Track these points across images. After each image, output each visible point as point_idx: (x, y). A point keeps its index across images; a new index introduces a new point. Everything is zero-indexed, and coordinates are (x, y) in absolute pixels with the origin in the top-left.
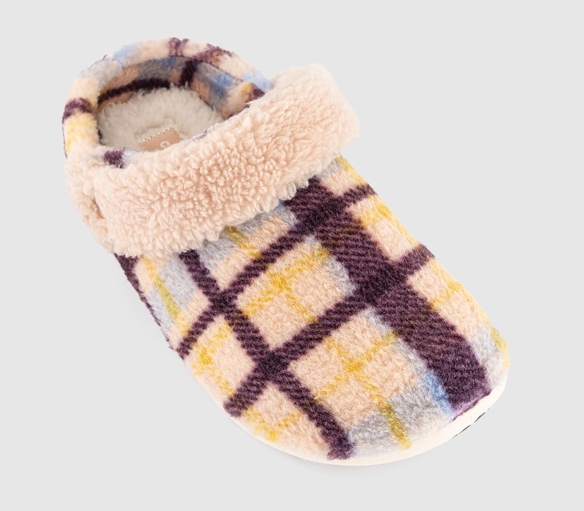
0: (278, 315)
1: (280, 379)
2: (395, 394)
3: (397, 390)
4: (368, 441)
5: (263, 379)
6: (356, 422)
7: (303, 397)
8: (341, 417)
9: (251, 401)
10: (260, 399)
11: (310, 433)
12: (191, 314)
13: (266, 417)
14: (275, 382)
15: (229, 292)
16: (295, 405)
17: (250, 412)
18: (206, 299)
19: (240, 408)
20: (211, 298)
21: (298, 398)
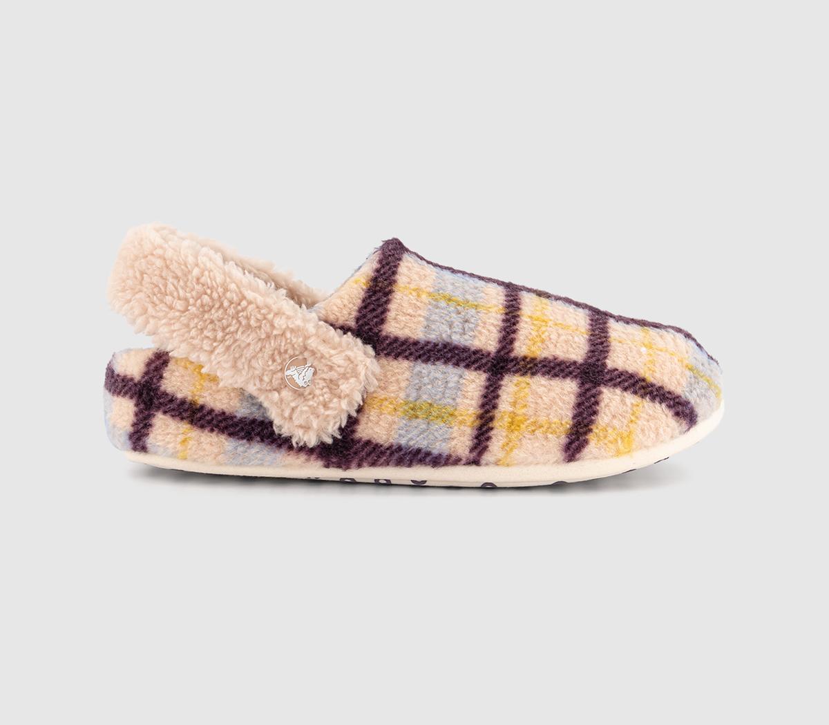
4: (702, 396)
5: (595, 387)
6: (684, 384)
7: (636, 382)
9: (593, 418)
10: (601, 408)
11: (660, 413)
12: (472, 399)
13: (616, 423)
14: (606, 383)
15: (503, 348)
16: (635, 393)
17: (595, 430)
18: (481, 372)
19: (586, 433)
20: (486, 368)
21: (634, 385)
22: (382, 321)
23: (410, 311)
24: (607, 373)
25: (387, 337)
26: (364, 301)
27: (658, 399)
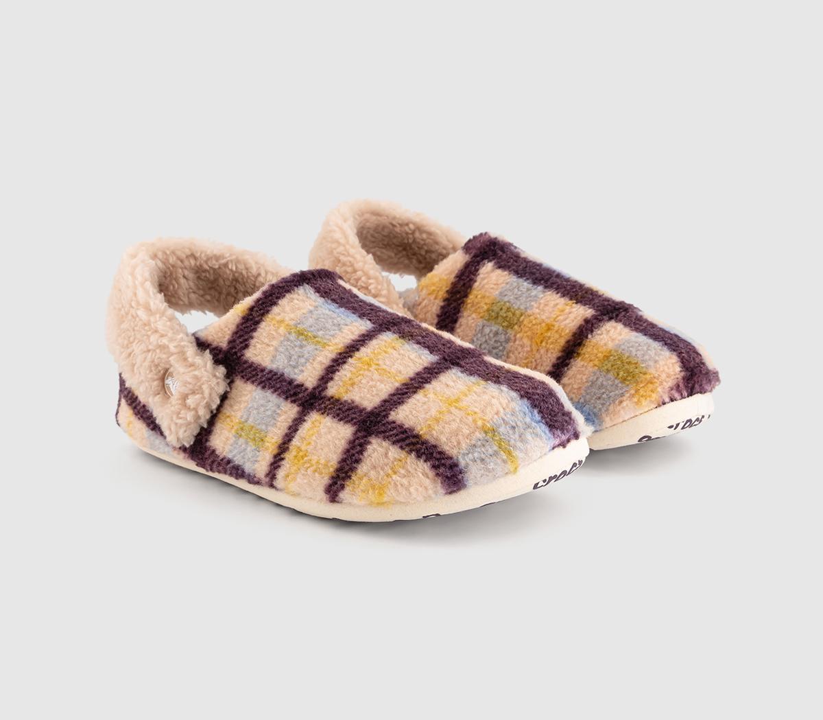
0: (371, 383)
1: (383, 428)
2: (496, 416)
3: (497, 413)
4: (479, 462)
5: (366, 437)
6: (464, 446)
7: (408, 437)
8: (448, 445)
9: (355, 465)
10: (364, 457)
11: (420, 470)
12: (280, 429)
13: (372, 474)
14: (378, 433)
15: (318, 387)
16: (401, 448)
17: (354, 478)
18: (295, 405)
19: (344, 479)
20: (300, 402)
21: (403, 440)
22: (247, 346)
23: (266, 341)
24: (384, 425)
25: (246, 362)
26: (238, 326)
27: (424, 457)
